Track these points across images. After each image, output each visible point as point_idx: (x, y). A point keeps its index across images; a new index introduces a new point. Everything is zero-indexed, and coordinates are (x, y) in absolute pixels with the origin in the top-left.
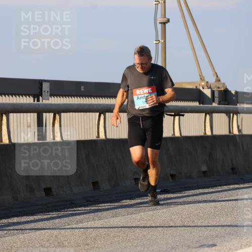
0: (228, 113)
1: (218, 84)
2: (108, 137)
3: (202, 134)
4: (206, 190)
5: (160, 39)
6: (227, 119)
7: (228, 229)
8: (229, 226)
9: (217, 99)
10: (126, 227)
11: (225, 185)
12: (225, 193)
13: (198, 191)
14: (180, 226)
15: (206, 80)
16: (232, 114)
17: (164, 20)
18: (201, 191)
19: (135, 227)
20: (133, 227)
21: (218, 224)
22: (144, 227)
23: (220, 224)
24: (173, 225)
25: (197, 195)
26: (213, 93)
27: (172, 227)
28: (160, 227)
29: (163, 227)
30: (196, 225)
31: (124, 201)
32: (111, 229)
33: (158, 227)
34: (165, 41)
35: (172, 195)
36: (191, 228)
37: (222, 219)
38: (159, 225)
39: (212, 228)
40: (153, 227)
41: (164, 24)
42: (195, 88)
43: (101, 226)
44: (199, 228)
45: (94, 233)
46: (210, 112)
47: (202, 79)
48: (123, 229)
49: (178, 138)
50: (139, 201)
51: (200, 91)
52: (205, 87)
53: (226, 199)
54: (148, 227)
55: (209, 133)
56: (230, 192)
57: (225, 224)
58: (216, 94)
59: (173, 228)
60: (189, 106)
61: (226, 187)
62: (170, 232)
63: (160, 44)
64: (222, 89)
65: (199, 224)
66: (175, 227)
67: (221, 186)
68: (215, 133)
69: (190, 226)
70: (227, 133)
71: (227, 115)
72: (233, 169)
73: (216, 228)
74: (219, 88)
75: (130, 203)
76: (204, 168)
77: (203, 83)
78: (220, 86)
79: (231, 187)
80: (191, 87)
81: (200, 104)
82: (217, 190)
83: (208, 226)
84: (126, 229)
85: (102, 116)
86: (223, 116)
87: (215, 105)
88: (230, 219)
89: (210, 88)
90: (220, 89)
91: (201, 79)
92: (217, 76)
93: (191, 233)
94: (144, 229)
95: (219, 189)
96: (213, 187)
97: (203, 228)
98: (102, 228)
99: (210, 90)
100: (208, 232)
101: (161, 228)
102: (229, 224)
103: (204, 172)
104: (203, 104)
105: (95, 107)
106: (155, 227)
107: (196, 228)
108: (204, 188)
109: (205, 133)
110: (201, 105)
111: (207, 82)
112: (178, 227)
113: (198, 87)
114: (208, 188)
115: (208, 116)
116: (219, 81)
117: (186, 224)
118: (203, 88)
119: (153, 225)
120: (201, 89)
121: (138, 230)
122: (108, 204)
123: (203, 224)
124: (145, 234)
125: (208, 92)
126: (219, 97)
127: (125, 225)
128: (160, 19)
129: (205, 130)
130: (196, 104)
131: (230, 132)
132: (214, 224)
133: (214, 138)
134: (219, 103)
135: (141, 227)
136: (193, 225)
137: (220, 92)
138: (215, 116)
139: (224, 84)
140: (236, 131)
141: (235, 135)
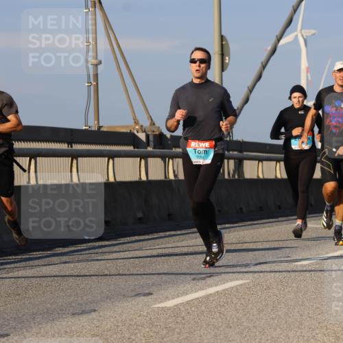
0: (163, 157)
1: (153, 128)
2: (39, 183)
3: (137, 179)
4: (142, 237)
5: (92, 81)
6: (163, 164)
7: (165, 277)
8: (165, 274)
9: (152, 144)
11: (162, 232)
12: (162, 240)
13: (134, 238)
14: (115, 275)
16: (167, 159)
17: (97, 62)
18: (137, 238)
19: (68, 276)
20: (66, 276)
21: (154, 272)
22: (78, 276)
23: (157, 272)
24: (108, 273)
25: (133, 242)
26: (148, 136)
27: (107, 275)
28: (94, 276)
29: (97, 276)
30: (131, 273)
31: (57, 249)
32: (44, 279)
34: (97, 84)
35: (107, 243)
36: (127, 277)
37: (158, 267)
38: (93, 274)
39: (148, 276)
40: (87, 276)
41: (96, 66)
42: (129, 131)
43: (33, 275)
44: (135, 277)
45: (25, 282)
46: (145, 157)
47: (136, 123)
48: (56, 278)
49: (112, 183)
50: (73, 249)
51: (134, 134)
52: (140, 131)
53: (163, 246)
54: (82, 276)
55: (144, 178)
56: (166, 239)
57: (161, 272)
58: (151, 138)
59: (108, 277)
60: (124, 151)
61: (162, 234)
62: (104, 281)
63: (92, 87)
64: (157, 133)
65: (135, 272)
67: (157, 232)
68: (150, 178)
69: (125, 275)
70: (162, 178)
71: (162, 160)
72: (169, 215)
73: (153, 276)
74: (153, 132)
75: (64, 251)
76: (140, 215)
77: (137, 127)
78: (155, 130)
79: (168, 233)
80: (125, 131)
81: (134, 148)
83: (144, 274)
84: (59, 278)
85: (33, 161)
86: (159, 160)
87: (150, 149)
88: (166, 266)
89: (145, 131)
90: (155, 133)
92: (152, 120)
93: (126, 282)
94: (78, 278)
95: (156, 236)
96: (148, 234)
97: (139, 277)
98: (33, 277)
99: (144, 134)
100: (143, 280)
102: (165, 272)
103: (140, 219)
104: (137, 148)
105: (25, 151)
106: (90, 276)
107: (131, 277)
108: (139, 235)
109: (140, 178)
110: (136, 149)
111: (142, 126)
112: (113, 275)
113: (132, 131)
114: (144, 234)
115: (143, 161)
116: (154, 124)
117: (121, 272)
118: (138, 132)
119: (88, 274)
120: (135, 132)
121: (71, 279)
122: (40, 253)
123: (139, 273)
124: (79, 283)
125: (142, 136)
126: (154, 141)
127: (58, 274)
128: (92, 61)
129: (140, 175)
130: (131, 148)
131: (166, 177)
132: (150, 272)
133: (149, 182)
134: (154, 148)
135: (75, 276)
136: (128, 273)
137: (155, 136)
138: (150, 160)
139: (159, 128)
140: (171, 177)
141: (171, 180)
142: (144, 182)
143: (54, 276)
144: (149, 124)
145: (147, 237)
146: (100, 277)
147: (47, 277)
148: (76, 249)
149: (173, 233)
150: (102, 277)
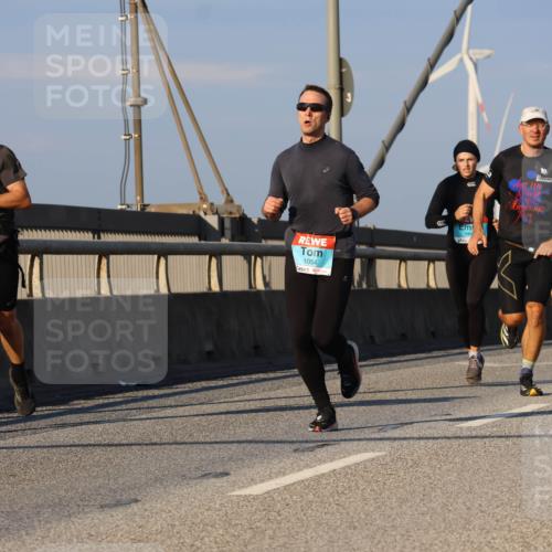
0: (247, 255)
1: (230, 208)
3: (202, 288)
4: (213, 383)
5: (131, 131)
6: (246, 265)
8: (250, 442)
9: (228, 233)
10: (78, 446)
11: (245, 374)
12: (245, 387)
13: (198, 385)
14: (168, 444)
15: (211, 201)
16: (253, 257)
17: (139, 101)
18: (204, 384)
19: (94, 445)
20: (90, 445)
21: (231, 439)
22: (109, 445)
23: (236, 439)
24: (158, 440)
25: (197, 391)
26: (221, 221)
27: (155, 444)
28: (135, 444)
29: (140, 445)
30: (196, 440)
31: (76, 402)
32: (54, 450)
33: (132, 445)
34: (140, 136)
35: (156, 392)
36: (188, 446)
37: (238, 431)
38: (133, 441)
39: (222, 446)
40: (123, 445)
41: (138, 107)
42: (191, 213)
44: (202, 446)
46: (217, 254)
47: (203, 199)
48: (73, 449)
50: (101, 401)
51: (199, 217)
52: (209, 212)
53: (246, 397)
54: (116, 445)
55: (215, 288)
56: (251, 385)
57: (244, 438)
58: (227, 224)
59: (158, 447)
60: (183, 244)
61: (244, 378)
62: (152, 453)
63: (132, 141)
64: (238, 216)
65: (201, 439)
66: (161, 444)
67: (236, 375)
68: (225, 288)
69: (186, 443)
70: (245, 287)
71: (245, 258)
72: (256, 347)
73: (229, 446)
74: (231, 213)
75: (86, 405)
76: (209, 347)
77: (205, 206)
78: (234, 210)
79: (254, 377)
80: (184, 211)
81: (200, 240)
82: (230, 382)
83: (216, 443)
84: (79, 449)
85: (37, 260)
86: (239, 259)
87: (225, 241)
88: (251, 429)
89: (217, 213)
90: (233, 216)
91: (201, 198)
92: (228, 194)
93: (187, 454)
94: (109, 449)
95: (234, 380)
96: (222, 377)
97: (208, 447)
99: (216, 218)
100: (215, 452)
101: (139, 447)
102: (250, 438)
103: (209, 353)
104: (205, 240)
105: (24, 244)
106: (127, 445)
107: (195, 446)
109: (210, 288)
110: (203, 242)
111: (212, 204)
112: (164, 444)
113: (197, 212)
114: (215, 378)
115: (214, 261)
116: (232, 201)
117: (178, 439)
118: (206, 214)
119: (125, 442)
120: (202, 214)
121: (98, 450)
122: (48, 408)
123: (208, 440)
124: (111, 456)
125: (213, 221)
126: (232, 229)
127: (77, 442)
128: (131, 100)
129: (209, 283)
130: (194, 240)
131: (250, 286)
132: (225, 438)
133: (224, 295)
134: (233, 239)
135: (104, 445)
136: (190, 440)
137: (233, 220)
138: (226, 259)
139: (239, 207)
140: (260, 286)
141: (259, 292)
142: (215, 293)
143: (71, 446)
144: (223, 201)
145: (220, 383)
146: (145, 447)
147: (60, 446)
148: (106, 401)
149: (262, 376)
150: (149, 447)
